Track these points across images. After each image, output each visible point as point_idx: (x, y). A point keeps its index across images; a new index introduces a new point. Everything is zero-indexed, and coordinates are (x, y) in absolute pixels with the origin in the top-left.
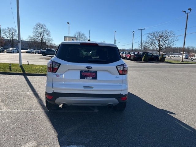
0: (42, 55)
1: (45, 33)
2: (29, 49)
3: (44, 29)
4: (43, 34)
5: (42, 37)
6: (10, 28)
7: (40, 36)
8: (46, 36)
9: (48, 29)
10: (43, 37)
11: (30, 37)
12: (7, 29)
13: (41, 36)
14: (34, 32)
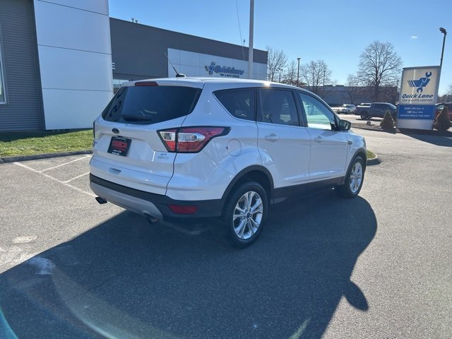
0: (359, 117)
1: (387, 66)
2: (345, 105)
3: (388, 53)
4: (382, 67)
5: (378, 75)
6: (315, 61)
7: (375, 72)
8: (390, 71)
9: (395, 53)
10: (381, 75)
11: (351, 78)
12: (310, 65)
13: (377, 72)
14: (362, 64)
